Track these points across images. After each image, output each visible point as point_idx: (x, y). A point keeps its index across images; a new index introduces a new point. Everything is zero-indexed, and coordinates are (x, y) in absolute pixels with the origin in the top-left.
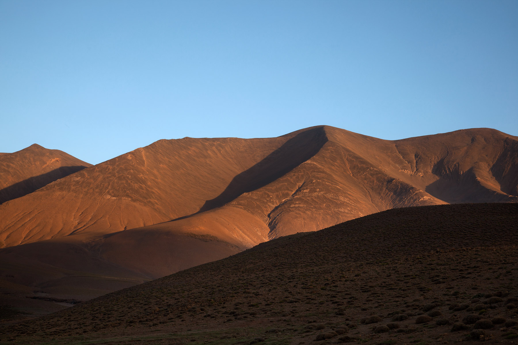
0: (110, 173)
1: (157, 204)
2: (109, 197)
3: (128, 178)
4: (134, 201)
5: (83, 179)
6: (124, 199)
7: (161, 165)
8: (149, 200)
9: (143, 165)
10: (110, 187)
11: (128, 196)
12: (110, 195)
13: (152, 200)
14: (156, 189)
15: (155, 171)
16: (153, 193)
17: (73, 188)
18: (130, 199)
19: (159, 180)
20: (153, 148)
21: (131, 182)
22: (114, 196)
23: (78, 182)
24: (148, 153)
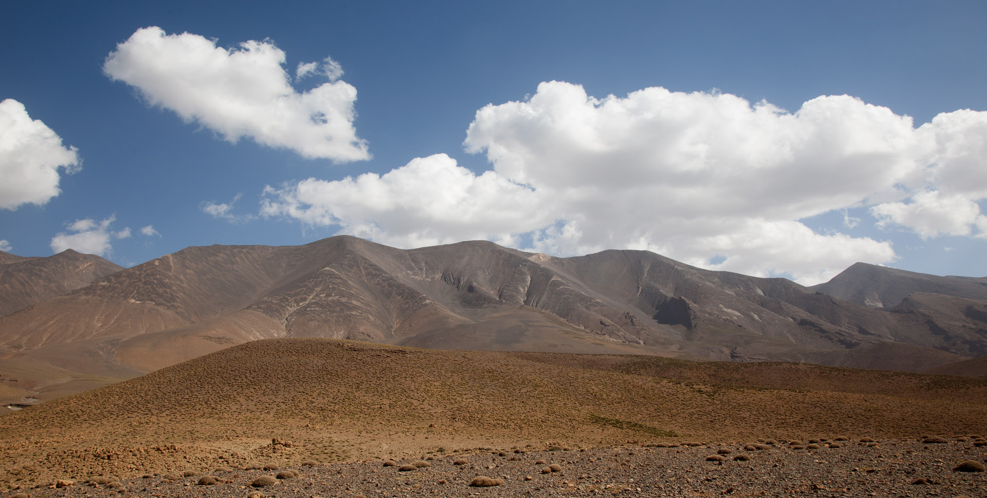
0: (136, 278)
1: (180, 307)
2: (133, 301)
3: (154, 282)
4: (158, 304)
5: (109, 284)
6: (149, 303)
7: (188, 271)
8: (172, 304)
9: (170, 271)
10: (135, 292)
11: (152, 300)
12: (135, 299)
13: (175, 304)
14: (181, 294)
15: (182, 277)
16: (178, 297)
17: (98, 292)
18: (154, 303)
19: (185, 285)
20: (182, 254)
21: (157, 287)
22: (138, 301)
23: (104, 287)
24: (175, 260)
